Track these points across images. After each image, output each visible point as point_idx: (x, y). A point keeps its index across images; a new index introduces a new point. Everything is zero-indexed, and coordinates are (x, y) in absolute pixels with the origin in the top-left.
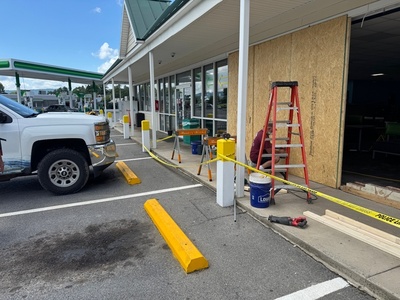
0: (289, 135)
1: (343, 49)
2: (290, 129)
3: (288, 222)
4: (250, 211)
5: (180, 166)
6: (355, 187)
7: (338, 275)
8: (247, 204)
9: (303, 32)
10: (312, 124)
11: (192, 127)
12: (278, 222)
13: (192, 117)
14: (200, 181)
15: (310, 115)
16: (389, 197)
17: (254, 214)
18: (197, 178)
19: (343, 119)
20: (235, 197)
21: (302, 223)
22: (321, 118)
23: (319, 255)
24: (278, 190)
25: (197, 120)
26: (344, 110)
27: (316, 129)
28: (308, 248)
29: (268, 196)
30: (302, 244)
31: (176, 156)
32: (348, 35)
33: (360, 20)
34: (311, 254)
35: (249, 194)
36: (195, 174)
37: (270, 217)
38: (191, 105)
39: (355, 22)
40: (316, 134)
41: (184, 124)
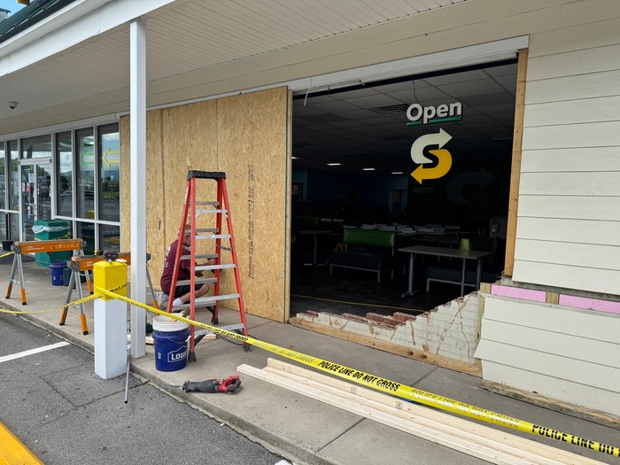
0: (218, 250)
1: (284, 132)
2: (218, 241)
3: (212, 388)
4: (154, 378)
5: (24, 310)
6: (307, 318)
7: (280, 458)
8: (149, 367)
9: (232, 100)
10: (251, 233)
11: (52, 235)
12: (197, 390)
13: (54, 216)
14: (65, 336)
15: (247, 220)
16: (346, 329)
17: (160, 384)
18: (59, 332)
19: (289, 226)
20: (130, 358)
21: (233, 386)
22: (261, 224)
23: (256, 432)
24: (201, 337)
25: (64, 223)
26: (289, 213)
27: (255, 240)
28: (242, 424)
29: (185, 349)
30: (233, 419)
31: (16, 292)
32: (290, 114)
33: (303, 96)
34: (245, 433)
35: (152, 350)
36: (55, 324)
37: (186, 385)
38: (52, 194)
39: (297, 97)
40: (256, 247)
41: (36, 229)
